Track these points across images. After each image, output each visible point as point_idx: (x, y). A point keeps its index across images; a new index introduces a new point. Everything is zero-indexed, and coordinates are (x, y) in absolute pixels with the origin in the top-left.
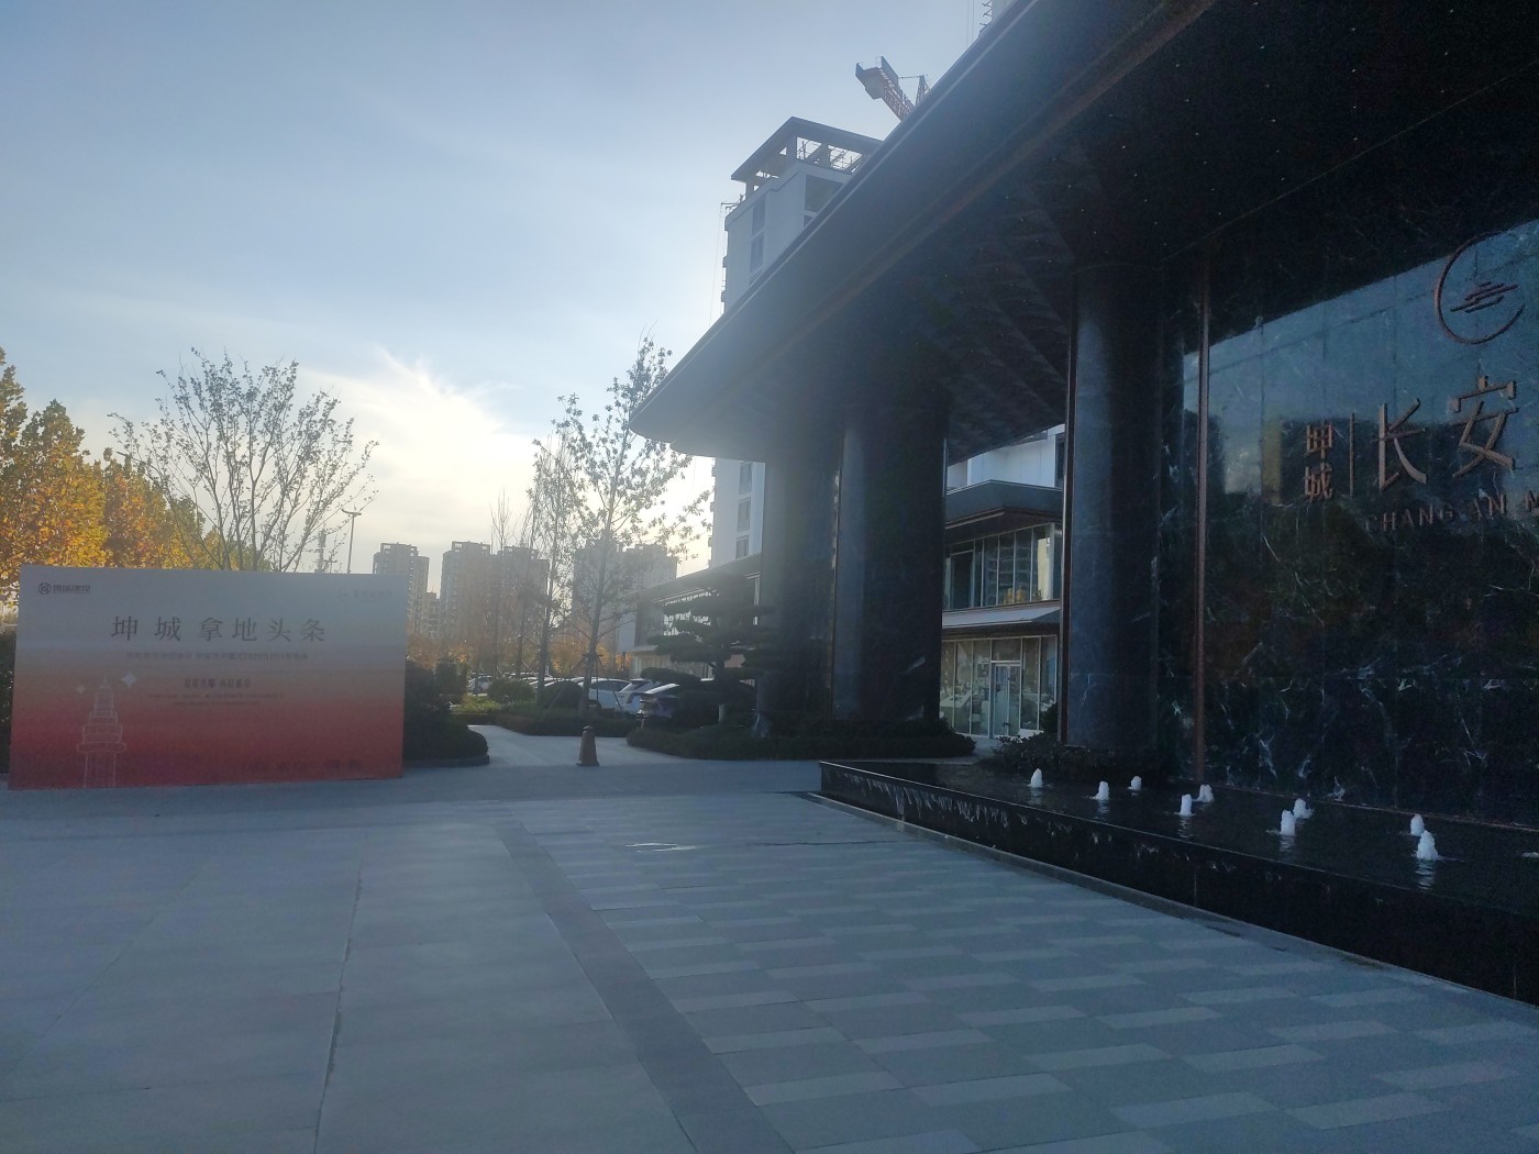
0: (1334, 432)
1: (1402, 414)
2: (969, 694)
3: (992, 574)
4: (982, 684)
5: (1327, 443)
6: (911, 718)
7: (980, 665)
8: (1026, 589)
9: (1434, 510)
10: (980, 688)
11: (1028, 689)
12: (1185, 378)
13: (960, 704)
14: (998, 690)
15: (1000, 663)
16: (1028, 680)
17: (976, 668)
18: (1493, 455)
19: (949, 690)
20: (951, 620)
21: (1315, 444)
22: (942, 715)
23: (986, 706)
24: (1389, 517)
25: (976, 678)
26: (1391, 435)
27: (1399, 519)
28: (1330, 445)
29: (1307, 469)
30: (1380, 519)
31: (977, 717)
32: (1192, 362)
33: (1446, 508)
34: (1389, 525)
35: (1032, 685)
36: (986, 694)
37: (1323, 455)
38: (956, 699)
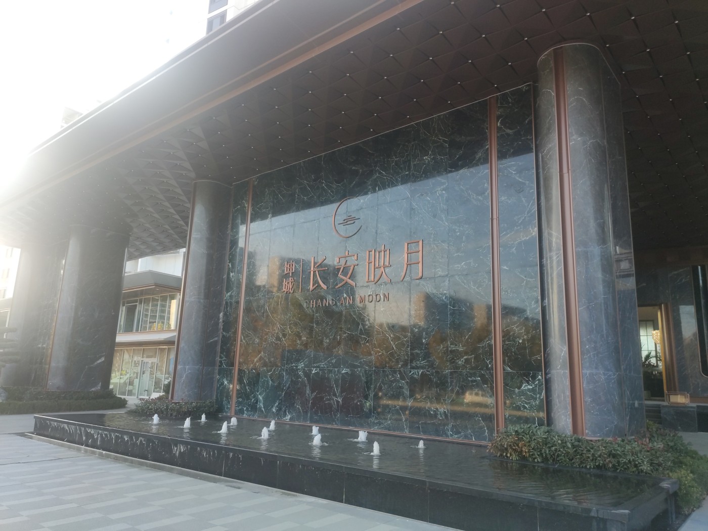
0: (295, 266)
1: (320, 261)
2: (128, 376)
3: (147, 315)
4: (136, 371)
5: (292, 270)
6: (93, 389)
7: (135, 361)
8: (163, 323)
9: (329, 299)
10: (134, 372)
11: (159, 373)
12: (240, 236)
13: (122, 381)
14: (143, 373)
15: (146, 360)
16: (158, 368)
17: (133, 362)
18: (350, 281)
19: (117, 374)
20: (120, 338)
21: (288, 270)
22: (111, 387)
23: (136, 382)
24: (313, 302)
25: (132, 368)
26: (315, 269)
27: (316, 303)
28: (294, 271)
29: (285, 280)
30: (310, 302)
31: (131, 388)
32: (242, 229)
33: (333, 300)
34: (313, 305)
35: (161, 371)
36: (137, 375)
37: (291, 275)
38: (120, 378)
